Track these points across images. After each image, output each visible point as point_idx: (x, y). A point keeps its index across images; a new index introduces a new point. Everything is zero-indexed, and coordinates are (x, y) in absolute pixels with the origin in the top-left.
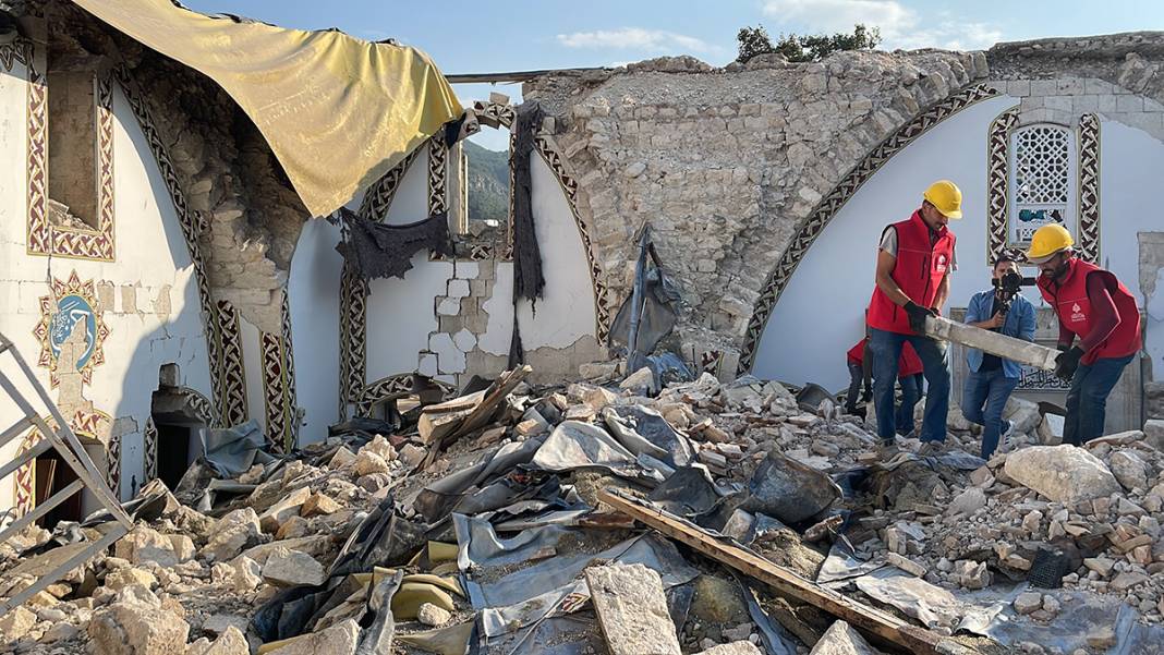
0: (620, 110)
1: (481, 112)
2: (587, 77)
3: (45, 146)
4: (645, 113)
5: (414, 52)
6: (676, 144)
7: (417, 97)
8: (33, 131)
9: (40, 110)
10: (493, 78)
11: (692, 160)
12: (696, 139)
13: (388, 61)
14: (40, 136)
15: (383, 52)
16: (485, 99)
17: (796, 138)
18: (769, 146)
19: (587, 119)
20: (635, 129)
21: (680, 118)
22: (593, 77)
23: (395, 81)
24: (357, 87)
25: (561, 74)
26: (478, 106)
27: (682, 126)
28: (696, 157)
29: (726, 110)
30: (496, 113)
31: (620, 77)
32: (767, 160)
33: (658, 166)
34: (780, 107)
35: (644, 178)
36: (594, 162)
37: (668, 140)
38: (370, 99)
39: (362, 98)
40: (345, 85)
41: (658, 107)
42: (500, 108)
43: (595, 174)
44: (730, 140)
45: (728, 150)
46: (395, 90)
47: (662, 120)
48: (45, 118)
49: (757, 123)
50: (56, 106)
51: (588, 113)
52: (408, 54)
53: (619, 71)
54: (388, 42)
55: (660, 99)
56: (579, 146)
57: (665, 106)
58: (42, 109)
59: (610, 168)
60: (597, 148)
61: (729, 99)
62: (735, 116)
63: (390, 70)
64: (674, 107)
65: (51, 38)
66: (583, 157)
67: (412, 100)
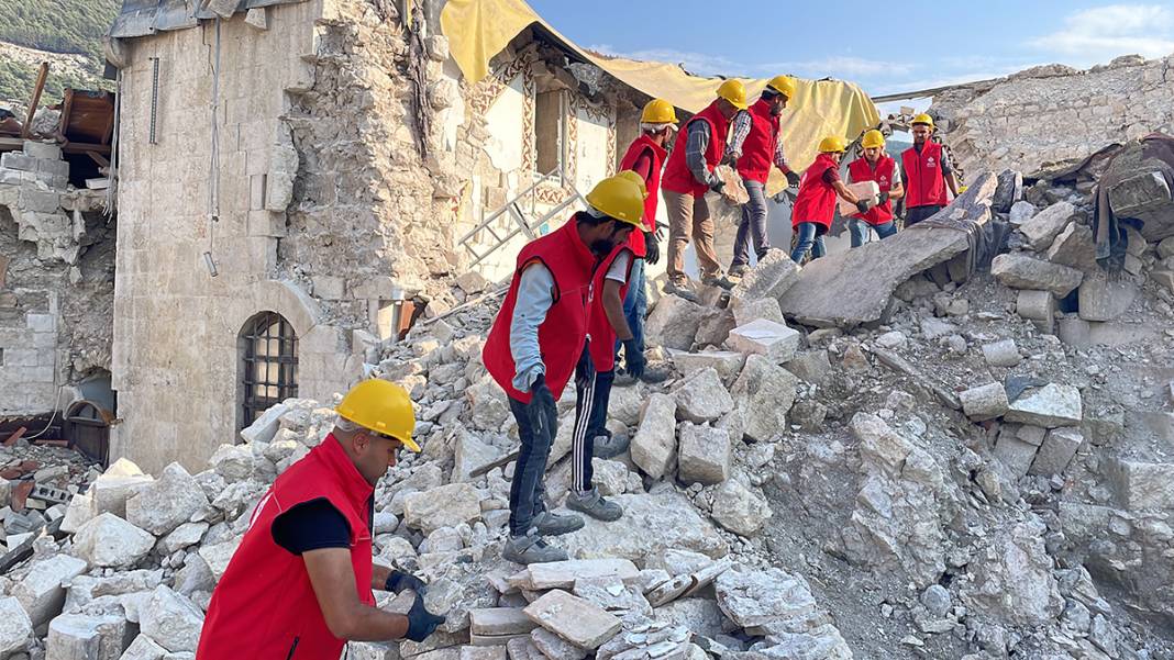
0: (992, 110)
1: (892, 122)
2: (977, 88)
3: (614, 159)
4: (1013, 110)
5: (845, 84)
6: (1036, 132)
7: (843, 115)
8: (609, 152)
9: (612, 141)
10: (909, 96)
11: (1048, 142)
12: (1053, 126)
13: (824, 92)
14: (611, 155)
15: (821, 87)
16: (897, 113)
17: (1134, 120)
18: (1110, 128)
19: (966, 119)
20: (1005, 124)
21: (1042, 112)
22: (982, 87)
23: (827, 106)
24: (800, 111)
25: (960, 87)
26: (891, 117)
27: (1042, 118)
28: (1052, 140)
29: (1080, 103)
30: (903, 121)
31: (1002, 85)
32: (1109, 138)
33: (1017, 148)
34: (1124, 96)
35: (1006, 158)
36: (971, 150)
37: (1031, 129)
38: (808, 119)
39: (802, 120)
40: (792, 111)
41: (1025, 105)
42: (907, 118)
43: (972, 159)
44: (1081, 126)
45: (1078, 133)
46: (826, 112)
47: (1025, 115)
48: (615, 145)
49: (1103, 110)
50: (621, 139)
51: (967, 114)
52: (840, 85)
53: (1001, 81)
54: (827, 79)
55: (1027, 98)
56: (960, 140)
57: (1030, 104)
58: (614, 140)
59: (982, 153)
60: (972, 140)
61: (1084, 94)
62: (1085, 107)
63: (825, 98)
64: (1037, 104)
65: (620, 102)
66: (964, 147)
67: (840, 117)
